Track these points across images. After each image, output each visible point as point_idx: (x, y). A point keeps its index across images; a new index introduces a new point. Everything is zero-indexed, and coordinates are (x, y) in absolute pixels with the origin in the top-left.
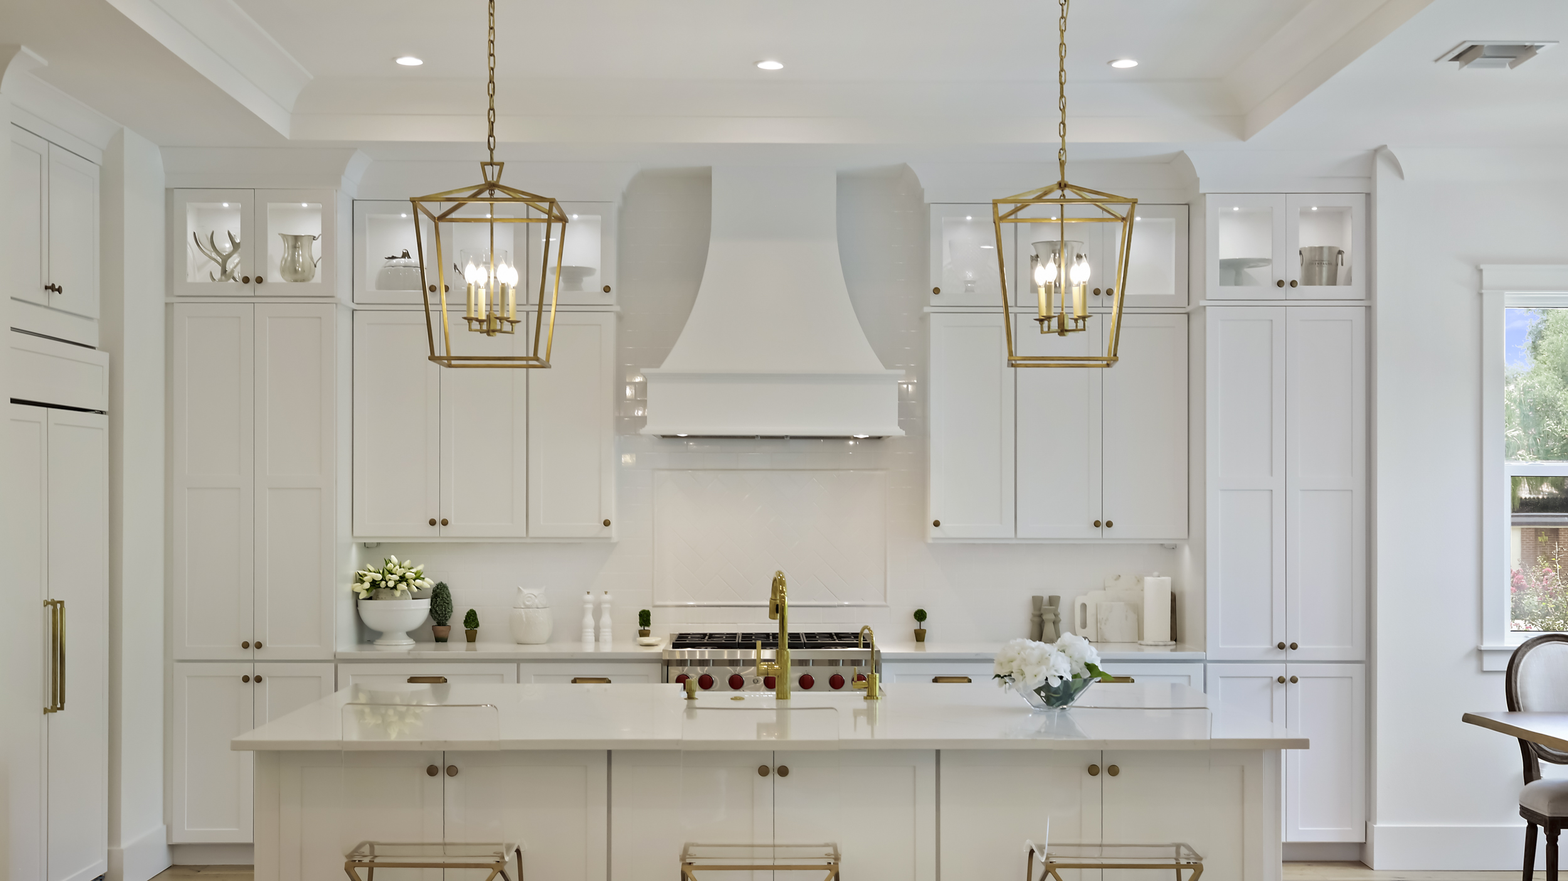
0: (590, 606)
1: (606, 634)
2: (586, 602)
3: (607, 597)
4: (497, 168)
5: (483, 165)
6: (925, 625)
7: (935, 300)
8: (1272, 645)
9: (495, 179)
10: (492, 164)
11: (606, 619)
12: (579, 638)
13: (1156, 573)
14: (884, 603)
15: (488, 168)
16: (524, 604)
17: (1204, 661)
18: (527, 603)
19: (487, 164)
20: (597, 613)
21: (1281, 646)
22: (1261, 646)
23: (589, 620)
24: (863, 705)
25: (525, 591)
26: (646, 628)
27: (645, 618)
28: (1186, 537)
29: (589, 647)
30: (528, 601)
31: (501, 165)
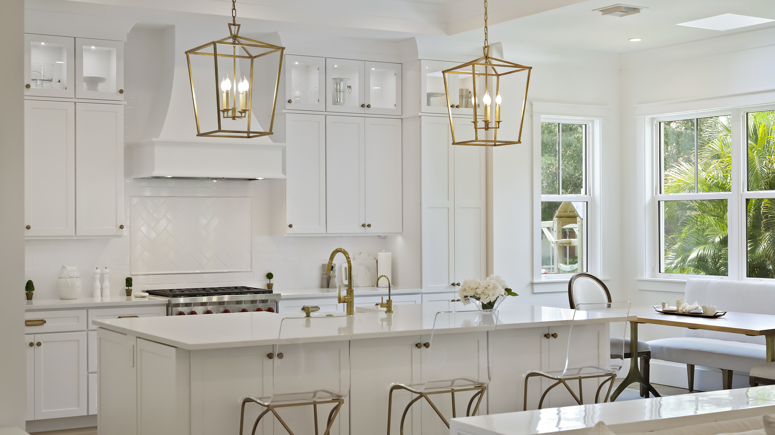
0: (98, 276)
1: (107, 292)
2: (95, 274)
3: (107, 270)
4: (237, 27)
5: (230, 25)
6: (272, 281)
7: (288, 106)
8: (449, 284)
9: (236, 33)
10: (234, 25)
11: (107, 283)
12: (92, 295)
13: (384, 251)
14: (251, 270)
15: (232, 27)
16: (69, 275)
17: (422, 293)
18: (70, 275)
19: (232, 24)
20: (102, 281)
21: (453, 285)
22: (444, 285)
23: (98, 284)
24: (385, 315)
25: (68, 268)
26: (130, 288)
27: (129, 282)
28: (402, 232)
29: (98, 300)
30: (71, 274)
31: (239, 26)
